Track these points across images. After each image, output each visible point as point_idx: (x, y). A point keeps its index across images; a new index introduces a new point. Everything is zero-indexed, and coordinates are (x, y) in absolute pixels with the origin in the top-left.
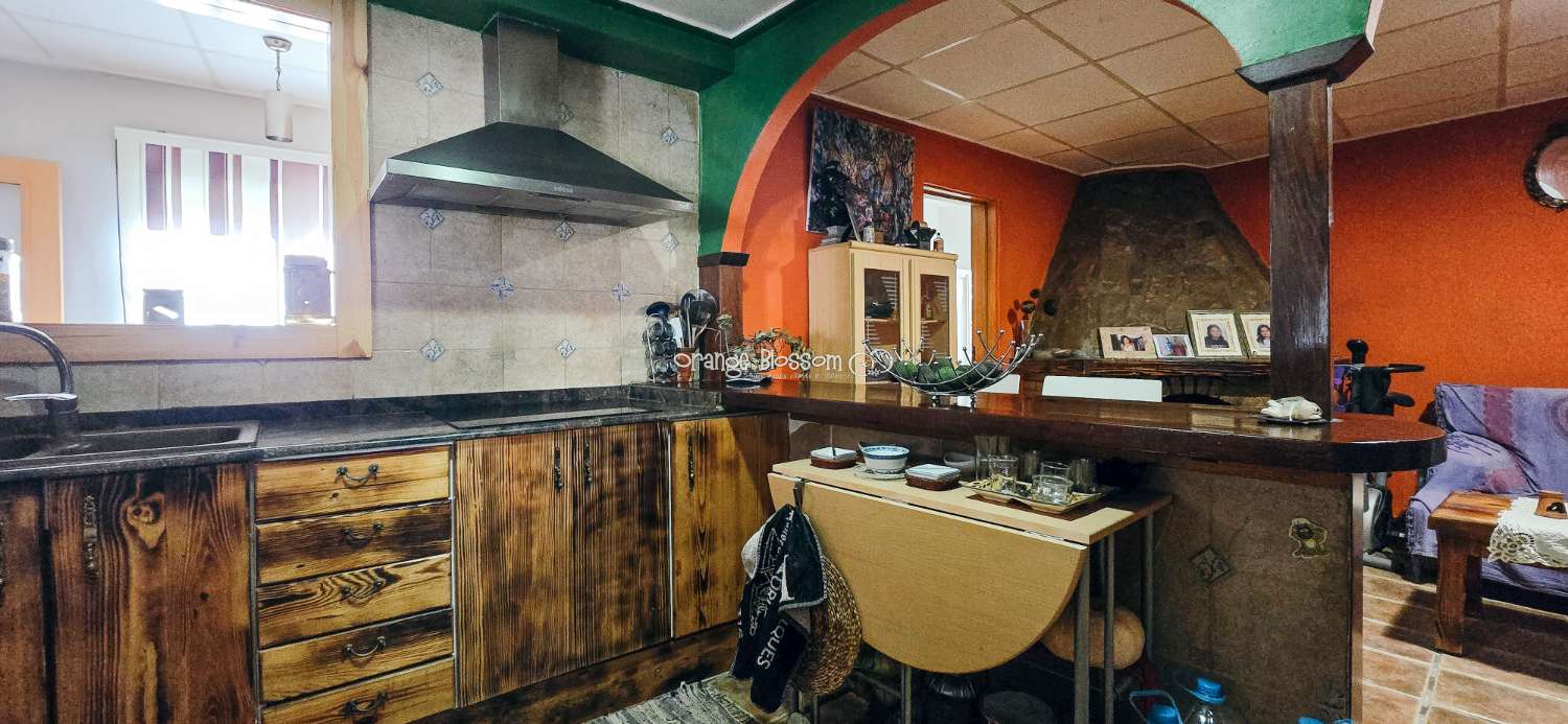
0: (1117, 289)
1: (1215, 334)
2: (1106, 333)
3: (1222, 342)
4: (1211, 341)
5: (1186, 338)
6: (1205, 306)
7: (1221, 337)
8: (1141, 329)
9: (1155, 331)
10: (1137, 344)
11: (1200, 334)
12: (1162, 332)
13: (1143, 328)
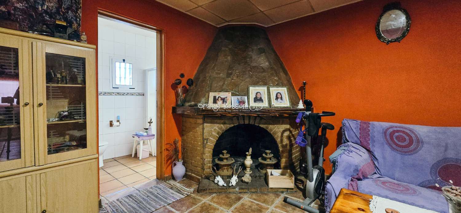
0: (221, 75)
1: (259, 96)
2: (212, 95)
3: (261, 100)
4: (257, 100)
5: (246, 98)
6: (255, 84)
7: (261, 98)
8: (227, 93)
9: (233, 95)
10: (224, 100)
11: (252, 96)
12: (236, 95)
13: (228, 93)
